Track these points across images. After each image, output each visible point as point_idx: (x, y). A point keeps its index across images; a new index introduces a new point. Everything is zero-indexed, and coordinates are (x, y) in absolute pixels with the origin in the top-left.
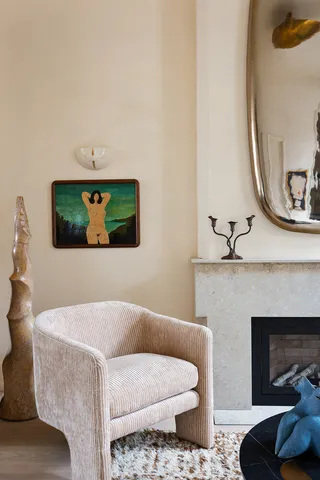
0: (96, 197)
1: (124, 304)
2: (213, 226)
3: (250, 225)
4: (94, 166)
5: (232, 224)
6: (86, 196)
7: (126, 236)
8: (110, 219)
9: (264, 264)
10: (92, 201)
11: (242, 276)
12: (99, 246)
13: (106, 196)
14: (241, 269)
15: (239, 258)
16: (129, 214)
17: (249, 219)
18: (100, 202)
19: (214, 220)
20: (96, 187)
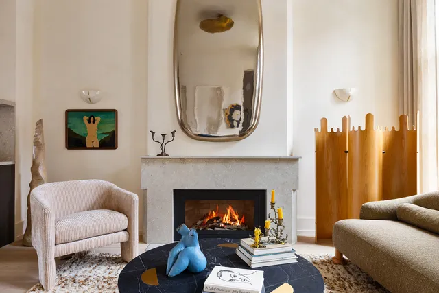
0: (92, 119)
1: (101, 181)
2: (153, 136)
3: (173, 136)
4: (90, 101)
5: (163, 135)
6: (86, 118)
7: (109, 142)
8: (99, 133)
9: (181, 159)
10: (89, 122)
11: (169, 166)
12: (93, 148)
13: (98, 119)
14: (167, 162)
15: (167, 155)
16: (111, 130)
17: (173, 133)
18: (94, 122)
19: (153, 133)
20: (92, 114)
